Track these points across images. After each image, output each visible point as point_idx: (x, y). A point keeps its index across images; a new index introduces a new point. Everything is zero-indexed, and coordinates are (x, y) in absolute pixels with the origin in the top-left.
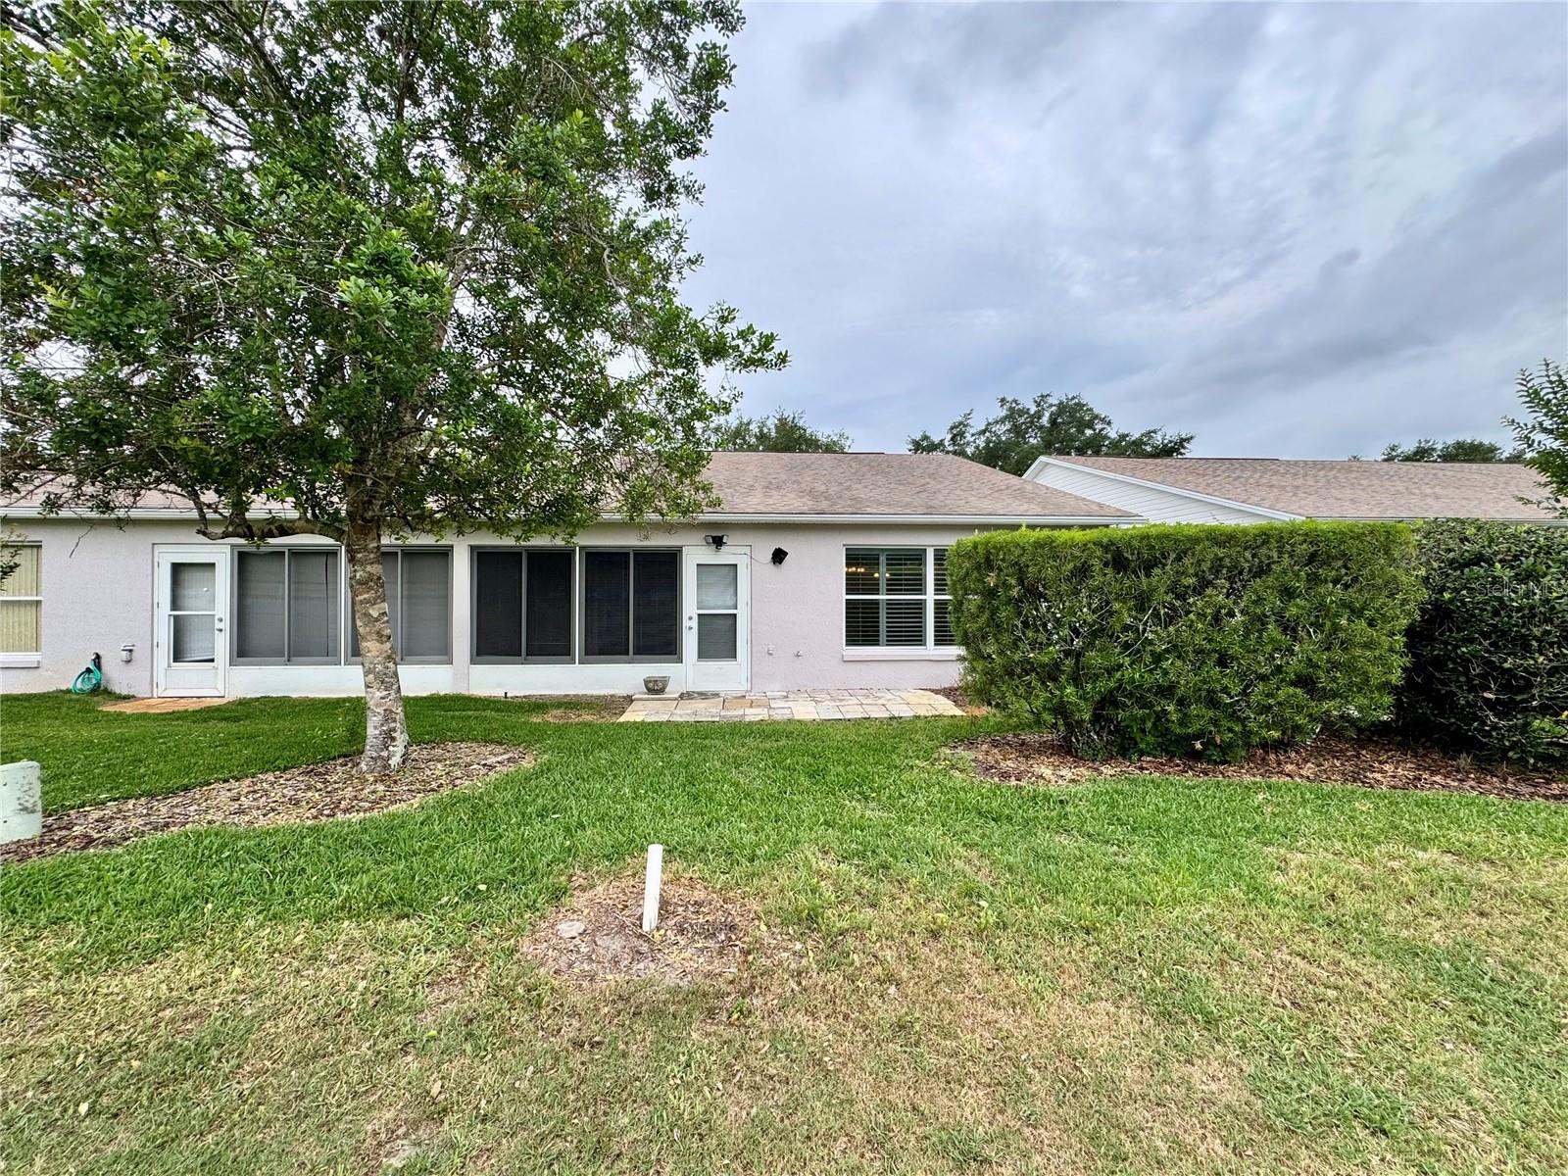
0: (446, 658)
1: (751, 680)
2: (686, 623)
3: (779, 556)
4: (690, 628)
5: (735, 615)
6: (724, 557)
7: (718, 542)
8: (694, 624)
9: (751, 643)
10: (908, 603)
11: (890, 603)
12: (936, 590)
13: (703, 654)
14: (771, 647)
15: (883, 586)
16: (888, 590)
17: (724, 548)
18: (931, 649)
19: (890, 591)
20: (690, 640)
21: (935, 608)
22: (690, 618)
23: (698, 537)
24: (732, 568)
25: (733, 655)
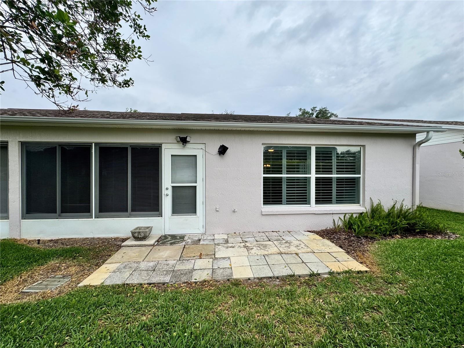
0: (5, 215)
1: (205, 227)
2: (164, 192)
3: (223, 150)
4: (167, 195)
5: (195, 187)
6: (188, 150)
7: (184, 141)
8: (170, 192)
9: (205, 203)
10: (298, 179)
11: (288, 179)
12: (316, 171)
13: (176, 211)
14: (218, 207)
15: (284, 169)
16: (287, 171)
17: (188, 145)
18: (313, 207)
19: (288, 172)
20: (167, 203)
21: (316, 182)
22: (167, 189)
23: (172, 138)
24: (194, 158)
25: (194, 211)
